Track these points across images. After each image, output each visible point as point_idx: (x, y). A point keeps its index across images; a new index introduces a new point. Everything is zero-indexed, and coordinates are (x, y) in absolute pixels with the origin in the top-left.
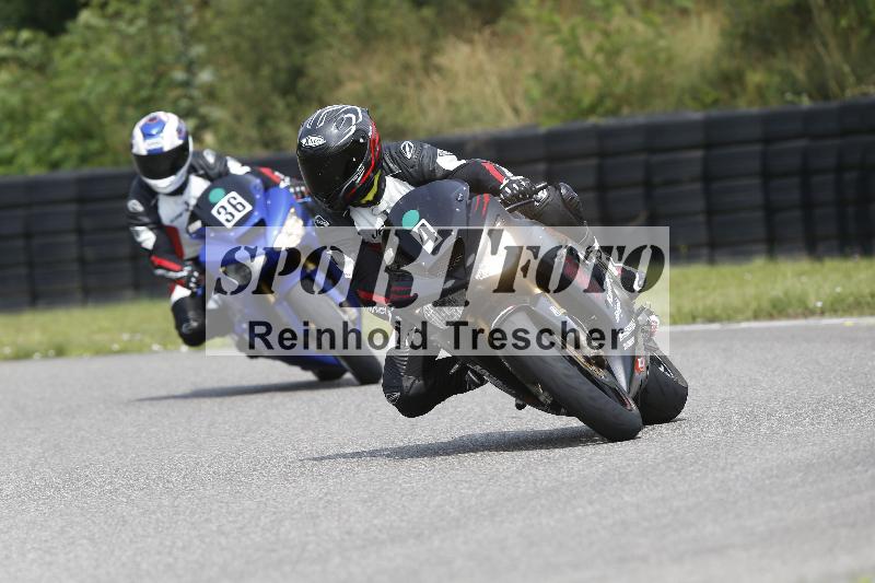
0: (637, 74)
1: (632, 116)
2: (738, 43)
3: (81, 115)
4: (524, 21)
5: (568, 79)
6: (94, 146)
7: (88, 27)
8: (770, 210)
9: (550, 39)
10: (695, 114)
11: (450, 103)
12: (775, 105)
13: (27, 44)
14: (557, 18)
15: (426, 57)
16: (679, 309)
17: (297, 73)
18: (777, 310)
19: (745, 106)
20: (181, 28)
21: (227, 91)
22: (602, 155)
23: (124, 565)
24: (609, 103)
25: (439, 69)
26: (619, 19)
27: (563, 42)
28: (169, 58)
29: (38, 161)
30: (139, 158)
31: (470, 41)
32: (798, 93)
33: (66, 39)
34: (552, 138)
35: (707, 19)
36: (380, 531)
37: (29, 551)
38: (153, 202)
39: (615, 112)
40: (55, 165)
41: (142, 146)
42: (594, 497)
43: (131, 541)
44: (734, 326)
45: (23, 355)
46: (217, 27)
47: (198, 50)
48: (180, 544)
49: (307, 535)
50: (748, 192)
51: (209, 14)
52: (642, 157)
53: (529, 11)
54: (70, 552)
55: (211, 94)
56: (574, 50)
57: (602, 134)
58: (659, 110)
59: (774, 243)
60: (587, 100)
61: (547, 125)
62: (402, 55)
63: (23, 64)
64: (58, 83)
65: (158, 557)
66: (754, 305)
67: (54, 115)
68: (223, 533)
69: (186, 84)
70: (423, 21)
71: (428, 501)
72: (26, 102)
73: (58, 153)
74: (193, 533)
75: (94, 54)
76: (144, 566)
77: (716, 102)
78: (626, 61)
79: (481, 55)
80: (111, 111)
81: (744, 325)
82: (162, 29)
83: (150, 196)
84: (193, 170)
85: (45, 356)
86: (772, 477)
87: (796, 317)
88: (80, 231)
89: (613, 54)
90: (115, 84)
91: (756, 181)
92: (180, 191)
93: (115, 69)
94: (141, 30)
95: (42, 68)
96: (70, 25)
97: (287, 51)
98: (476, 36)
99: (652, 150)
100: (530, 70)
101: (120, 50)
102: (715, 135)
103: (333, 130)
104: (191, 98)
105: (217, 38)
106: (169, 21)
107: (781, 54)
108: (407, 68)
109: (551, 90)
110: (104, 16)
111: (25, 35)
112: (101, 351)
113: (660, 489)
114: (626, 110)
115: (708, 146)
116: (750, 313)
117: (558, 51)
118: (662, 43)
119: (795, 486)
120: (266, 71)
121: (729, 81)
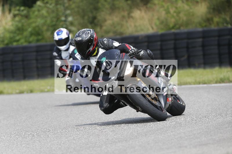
0: (185, 18)
1: (183, 29)
2: (211, 11)
3: (37, 29)
4: (155, 4)
5: (166, 19)
6: (40, 37)
7: (40, 6)
8: (220, 55)
9: (162, 9)
10: (200, 29)
11: (135, 26)
12: (221, 26)
13: (23, 11)
14: (164, 4)
15: (129, 14)
16: (196, 81)
17: (94, 18)
18: (222, 81)
19: (213, 27)
20: (64, 6)
21: (76, 23)
22: (176, 40)
23: (48, 148)
24: (177, 26)
25: (132, 17)
26: (180, 4)
27: (165, 10)
28: (61, 14)
29: (26, 41)
30: (56, 41)
31: (140, 10)
32: (227, 23)
33: (33, 9)
34: (162, 35)
35: (203, 4)
36: (116, 139)
37: (23, 144)
38: (60, 53)
39: (179, 28)
40: (30, 42)
41: (57, 38)
42: (173, 130)
43: (50, 142)
44: (210, 85)
45: (21, 92)
46: (73, 6)
47: (68, 12)
48: (63, 142)
49: (96, 140)
50: (214, 50)
51: (71, 3)
52: (186, 41)
53: (156, 2)
54: (34, 144)
55: (72, 24)
56: (168, 12)
57: (175, 34)
58: (191, 28)
59: (221, 63)
60: (171, 25)
61: (161, 32)
62: (123, 13)
63: (22, 16)
64: (31, 21)
65: (57, 146)
66: (216, 80)
67: (30, 30)
68: (74, 140)
69: (65, 21)
70: (128, 4)
71: (129, 131)
72: (23, 25)
73: (31, 39)
74: (66, 139)
75: (41, 13)
76: (53, 148)
77: (206, 26)
78: (182, 15)
79: (143, 13)
80: (45, 28)
81: (213, 85)
82: (59, 6)
83: (59, 51)
84: (71, 44)
85: (27, 93)
86: (220, 125)
87: (227, 83)
88: (37, 60)
89: (178, 13)
90: (46, 21)
91: (216, 47)
92: (67, 50)
93: (46, 17)
94: (53, 7)
95: (27, 17)
96: (34, 5)
97: (92, 12)
98: (142, 8)
99: (188, 39)
100: (156, 17)
101: (48, 12)
102: (205, 35)
103: (84, 36)
104: (66, 25)
105: (73, 9)
106: (60, 4)
107: (223, 13)
108: (123, 17)
109: (162, 23)
110: (44, 3)
111: (22, 8)
112: (42, 91)
113: (190, 128)
114: (182, 28)
115: (204, 37)
116: (214, 82)
117: (164, 13)
118: (191, 10)
119: (226, 128)
120: (86, 18)
121: (209, 20)
